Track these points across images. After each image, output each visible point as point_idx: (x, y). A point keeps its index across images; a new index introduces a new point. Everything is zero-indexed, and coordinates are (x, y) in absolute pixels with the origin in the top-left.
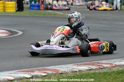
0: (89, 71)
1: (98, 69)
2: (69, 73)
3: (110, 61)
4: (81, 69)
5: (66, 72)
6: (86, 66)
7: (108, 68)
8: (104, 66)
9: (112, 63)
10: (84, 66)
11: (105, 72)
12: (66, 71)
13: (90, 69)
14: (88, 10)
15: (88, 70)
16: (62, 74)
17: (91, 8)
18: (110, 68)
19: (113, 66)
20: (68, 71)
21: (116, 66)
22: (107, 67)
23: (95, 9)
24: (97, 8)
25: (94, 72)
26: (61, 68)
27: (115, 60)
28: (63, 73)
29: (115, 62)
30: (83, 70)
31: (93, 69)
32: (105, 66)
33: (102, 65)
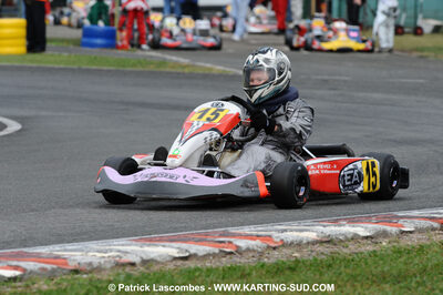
0: (179, 263)
1: (214, 255)
2: (104, 269)
4: (152, 256)
5: (95, 265)
6: (173, 244)
7: (254, 251)
8: (237, 247)
9: (270, 236)
10: (167, 244)
12: (96, 262)
13: (187, 254)
15: (175, 258)
17: (295, 43)
18: (261, 254)
19: (273, 245)
20: (103, 261)
21: (284, 244)
22: (248, 250)
23: (307, 47)
28: (81, 267)
29: (284, 231)
30: (159, 259)
31: (195, 255)
32: (243, 243)
33: (230, 242)
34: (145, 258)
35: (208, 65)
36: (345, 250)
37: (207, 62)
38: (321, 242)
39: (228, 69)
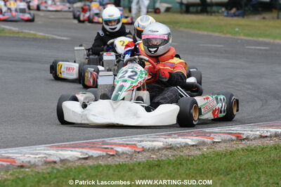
0: (83, 161)
1: (103, 156)
2: (38, 166)
3: (130, 139)
4: (66, 157)
5: (32, 163)
6: (77, 149)
7: (127, 154)
8: (117, 151)
9: (135, 145)
10: (73, 149)
11: (119, 164)
12: (33, 161)
13: (87, 156)
14: (76, 21)
15: (80, 159)
16: (22, 167)
17: (82, 18)
18: (131, 156)
19: (138, 150)
20: (36, 160)
21: (144, 150)
22: (123, 153)
23: (90, 20)
24: (96, 19)
25: (95, 163)
26: (21, 154)
27: (141, 137)
28: (24, 164)
29: (141, 141)
30: (70, 159)
31: (92, 156)
32: (120, 149)
33: (112, 149)
34: (62, 158)
35: (32, 32)
36: (182, 154)
37: (30, 30)
38: (166, 148)
39: (47, 35)
